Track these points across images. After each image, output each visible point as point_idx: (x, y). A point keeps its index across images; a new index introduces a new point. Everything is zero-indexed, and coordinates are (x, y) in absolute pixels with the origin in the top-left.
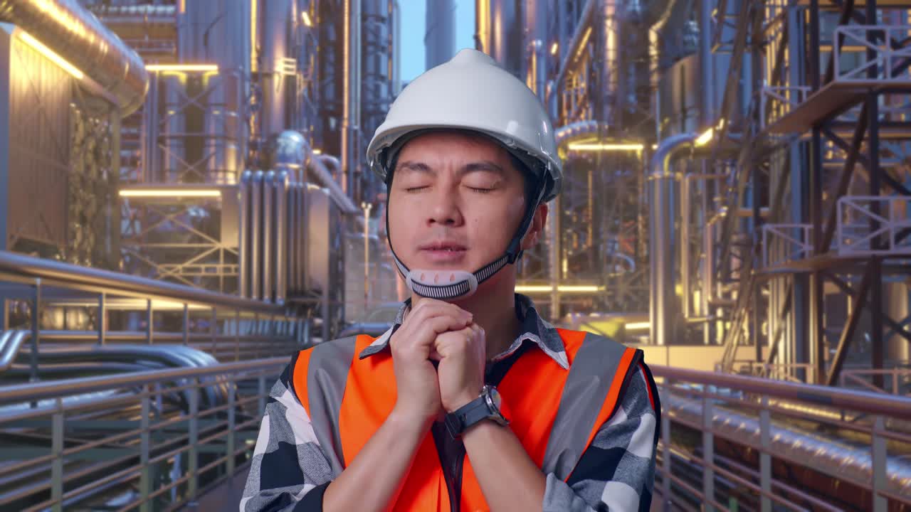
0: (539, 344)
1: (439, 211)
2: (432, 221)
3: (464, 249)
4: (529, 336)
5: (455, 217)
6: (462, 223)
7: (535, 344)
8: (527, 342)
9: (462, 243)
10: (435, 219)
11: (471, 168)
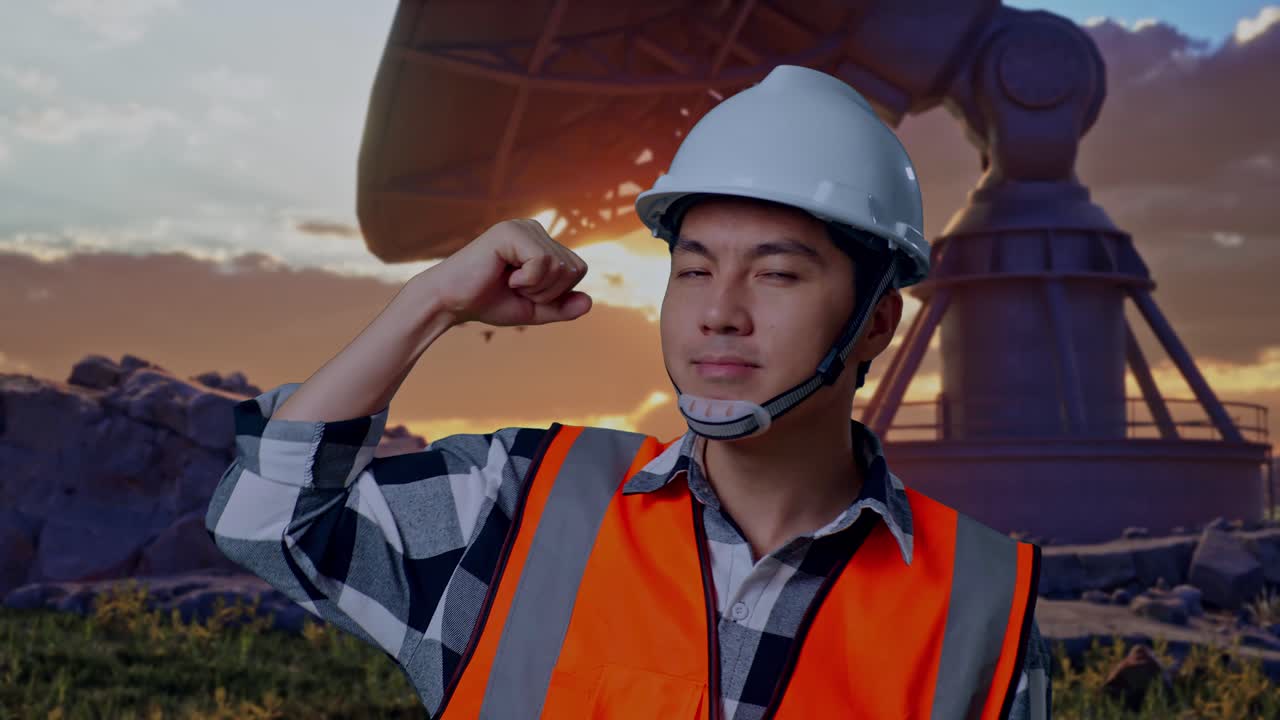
0: (885, 517)
1: (714, 315)
2: (705, 329)
3: (756, 366)
4: (869, 503)
5: (738, 321)
6: (750, 331)
7: (879, 516)
8: (867, 512)
9: (750, 358)
10: (709, 326)
11: (766, 249)
